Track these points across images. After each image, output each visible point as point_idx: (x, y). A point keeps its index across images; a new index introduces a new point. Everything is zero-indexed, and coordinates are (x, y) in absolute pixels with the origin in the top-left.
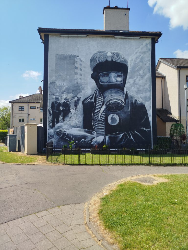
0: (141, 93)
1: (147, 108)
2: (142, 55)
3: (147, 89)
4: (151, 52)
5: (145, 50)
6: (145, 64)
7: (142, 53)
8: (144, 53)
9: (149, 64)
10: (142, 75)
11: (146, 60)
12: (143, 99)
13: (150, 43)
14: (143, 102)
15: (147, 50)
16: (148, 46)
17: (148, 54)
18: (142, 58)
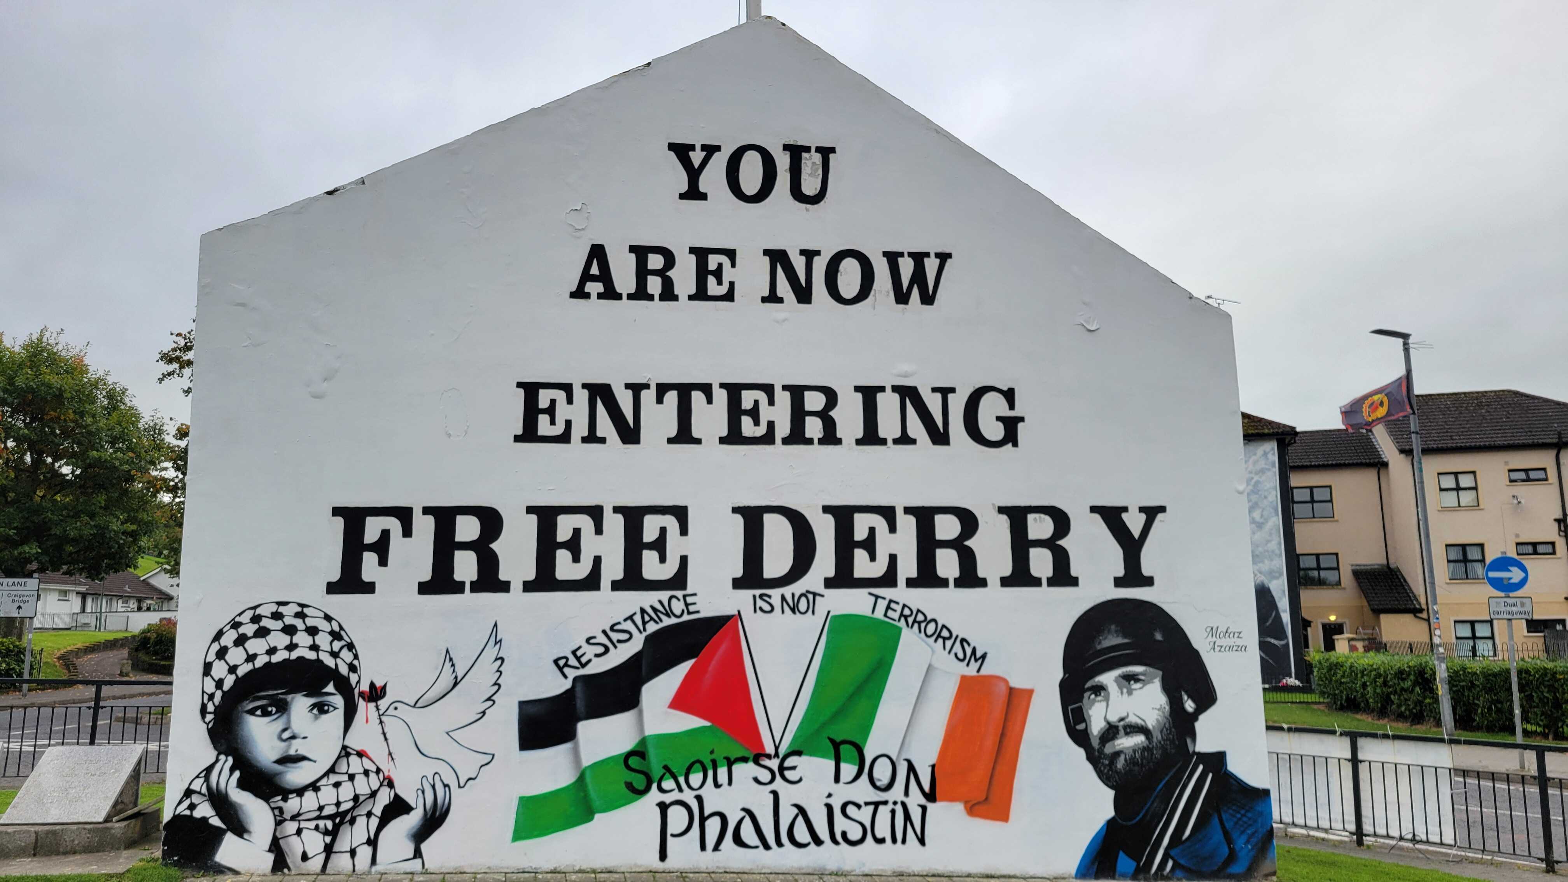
0: (1260, 562)
1: (1274, 594)
2: (1256, 478)
3: (1273, 551)
4: (1276, 469)
5: (1264, 466)
6: (1266, 497)
7: (1256, 474)
8: (1262, 471)
9: (1274, 496)
10: (1258, 523)
11: (1266, 488)
12: (1265, 576)
13: (1273, 449)
14: (1266, 582)
15: (1267, 467)
16: (1270, 456)
17: (1269, 474)
18: (1257, 482)
